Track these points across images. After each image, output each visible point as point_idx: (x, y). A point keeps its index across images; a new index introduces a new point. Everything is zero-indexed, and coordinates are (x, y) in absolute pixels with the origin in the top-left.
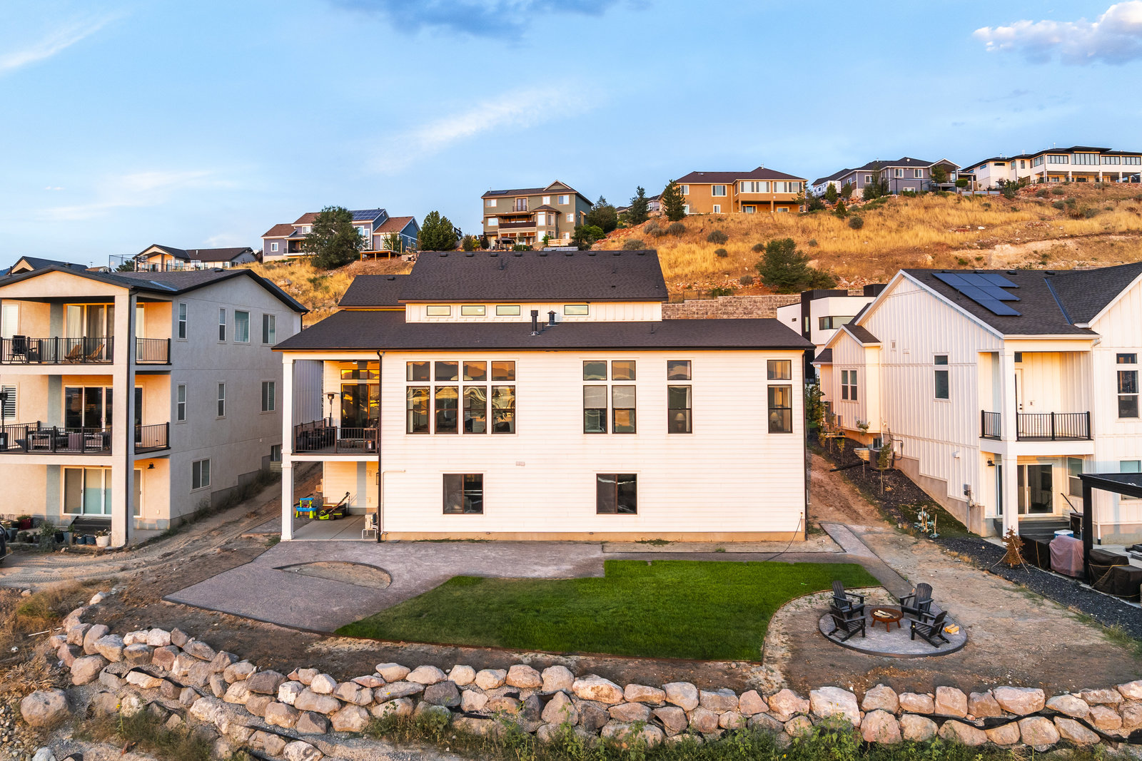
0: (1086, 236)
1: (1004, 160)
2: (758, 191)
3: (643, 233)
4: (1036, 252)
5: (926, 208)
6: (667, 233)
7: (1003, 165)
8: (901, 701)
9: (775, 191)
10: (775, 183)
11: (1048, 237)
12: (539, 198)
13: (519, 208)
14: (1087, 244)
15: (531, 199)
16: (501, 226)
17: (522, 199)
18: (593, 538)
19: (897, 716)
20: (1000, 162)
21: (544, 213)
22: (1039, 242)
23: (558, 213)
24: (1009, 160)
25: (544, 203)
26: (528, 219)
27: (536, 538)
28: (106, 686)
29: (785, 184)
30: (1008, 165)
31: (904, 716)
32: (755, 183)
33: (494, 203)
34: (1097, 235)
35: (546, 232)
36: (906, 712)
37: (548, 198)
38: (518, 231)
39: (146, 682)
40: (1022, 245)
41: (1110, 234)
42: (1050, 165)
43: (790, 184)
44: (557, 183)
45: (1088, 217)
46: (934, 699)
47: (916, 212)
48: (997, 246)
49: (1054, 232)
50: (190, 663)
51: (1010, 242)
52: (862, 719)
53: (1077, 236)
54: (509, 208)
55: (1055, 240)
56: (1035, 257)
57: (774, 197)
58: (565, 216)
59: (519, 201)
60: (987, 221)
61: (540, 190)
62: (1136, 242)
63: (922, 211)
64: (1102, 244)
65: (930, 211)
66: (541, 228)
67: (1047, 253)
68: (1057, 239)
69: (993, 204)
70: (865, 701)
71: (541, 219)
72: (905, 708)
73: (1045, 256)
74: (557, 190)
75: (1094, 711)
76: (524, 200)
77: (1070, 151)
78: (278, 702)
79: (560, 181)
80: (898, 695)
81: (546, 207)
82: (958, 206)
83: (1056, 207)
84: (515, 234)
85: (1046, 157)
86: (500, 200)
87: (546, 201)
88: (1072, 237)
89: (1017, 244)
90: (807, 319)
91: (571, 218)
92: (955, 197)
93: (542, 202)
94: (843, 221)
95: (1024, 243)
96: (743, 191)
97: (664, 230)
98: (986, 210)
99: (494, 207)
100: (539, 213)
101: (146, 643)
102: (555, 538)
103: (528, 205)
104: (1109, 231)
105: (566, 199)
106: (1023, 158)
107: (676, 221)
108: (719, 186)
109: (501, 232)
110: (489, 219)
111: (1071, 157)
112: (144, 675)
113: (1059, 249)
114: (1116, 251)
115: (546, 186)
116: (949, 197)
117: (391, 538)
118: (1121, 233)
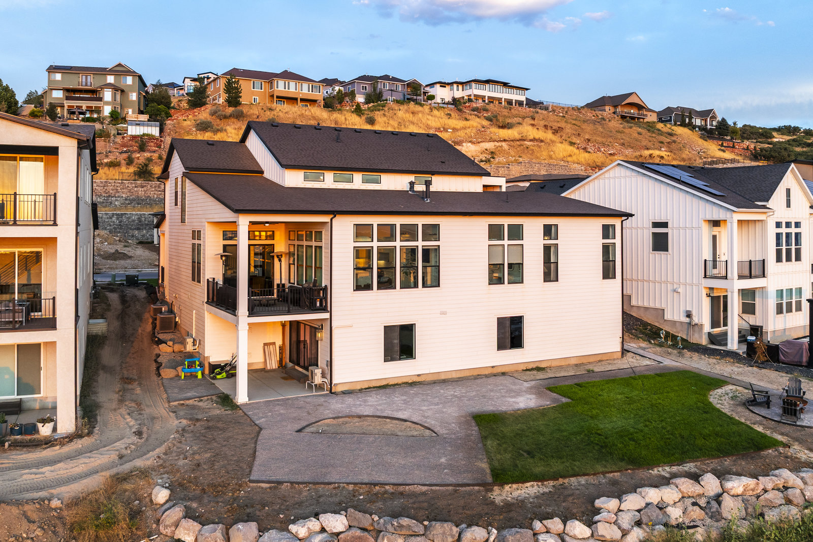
0: (512, 141)
1: (445, 83)
2: (289, 89)
3: (208, 115)
4: (486, 150)
5: (413, 113)
6: (230, 116)
7: (445, 87)
9: (302, 90)
10: (302, 84)
11: (491, 140)
12: (103, 76)
13: (84, 84)
14: (514, 146)
15: (95, 76)
16: (68, 98)
17: (86, 76)
18: (495, 371)
20: (443, 85)
21: (111, 90)
22: (487, 143)
23: (122, 91)
24: (448, 84)
25: (108, 81)
26: (94, 94)
27: (454, 376)
29: (309, 85)
30: (448, 88)
32: (287, 82)
33: (58, 77)
34: (518, 141)
35: (112, 107)
37: (112, 77)
38: (84, 105)
40: (478, 144)
41: (525, 140)
42: (476, 90)
43: (312, 86)
44: (120, 65)
45: (509, 128)
47: (407, 115)
48: (464, 144)
49: (494, 137)
51: (470, 142)
53: (507, 141)
54: (74, 82)
55: (496, 142)
56: (487, 153)
57: (301, 95)
58: (128, 94)
59: (84, 77)
60: (452, 126)
61: (104, 69)
62: (540, 147)
63: (411, 115)
64: (522, 147)
65: (416, 115)
66: (107, 103)
67: (493, 150)
68: (497, 142)
69: (453, 115)
71: (108, 95)
73: (492, 153)
74: (121, 70)
76: (89, 77)
77: (488, 82)
79: (123, 63)
81: (110, 84)
82: (432, 113)
83: (487, 120)
84: (82, 106)
85: (473, 85)
86: (65, 75)
87: (111, 79)
88: (505, 140)
89: (474, 143)
91: (134, 96)
92: (428, 107)
93: (106, 80)
94: (361, 118)
95: (479, 143)
96: (277, 88)
97: (228, 114)
98: (449, 118)
99: (59, 81)
100: (105, 90)
102: (467, 374)
103: (91, 81)
104: (523, 138)
105: (129, 80)
106: (458, 83)
107: (235, 107)
108: (258, 82)
109: (67, 104)
110: (54, 91)
111: (487, 86)
113: (499, 148)
114: (530, 152)
115: (110, 66)
116: (425, 107)
117: (339, 389)
118: (531, 140)
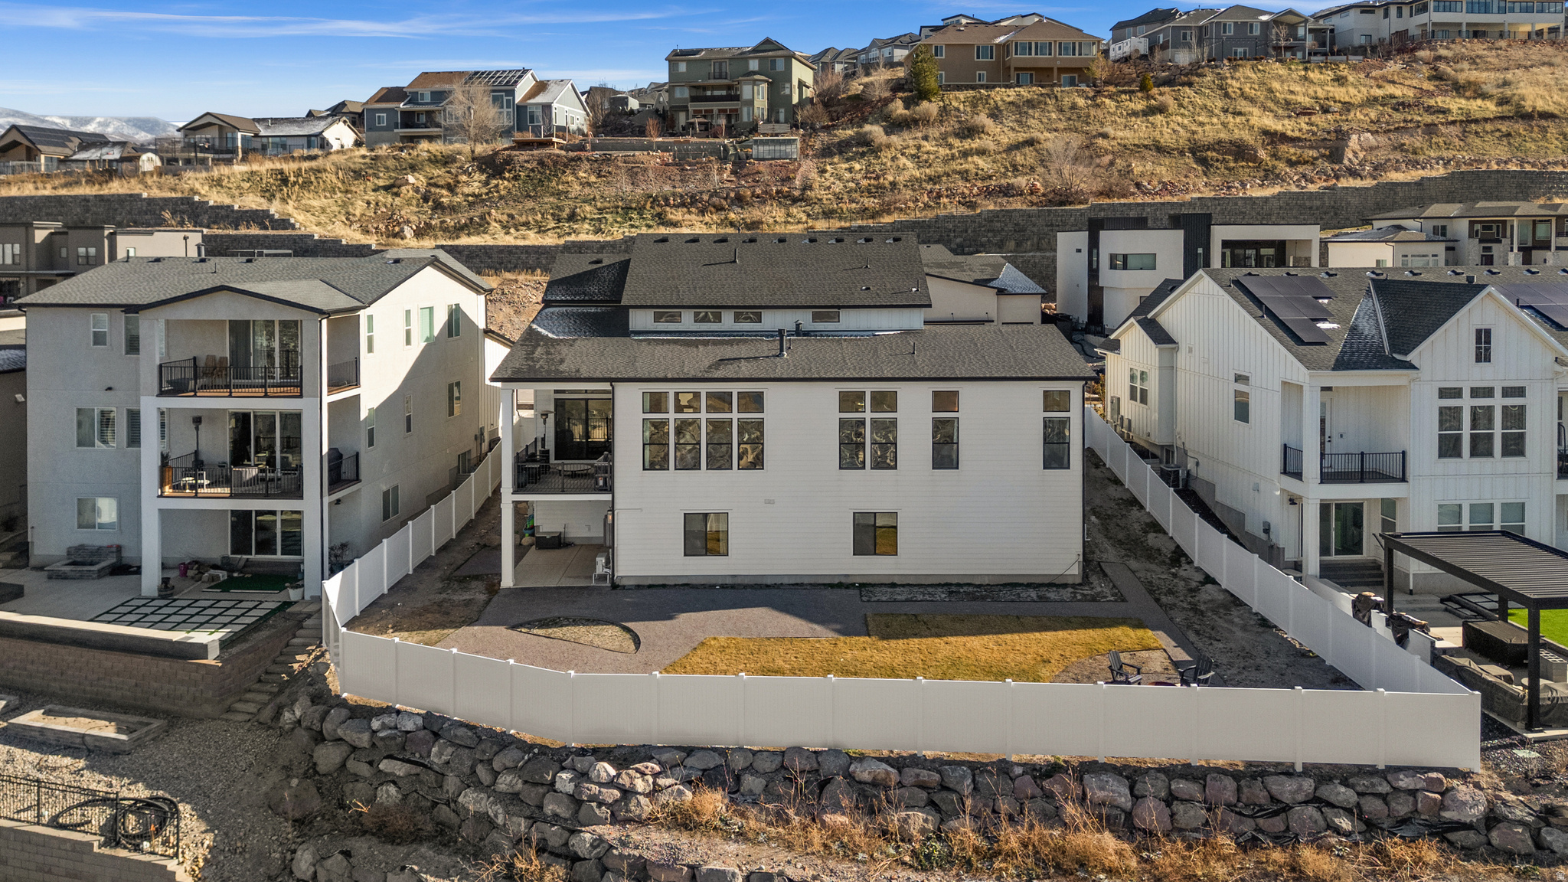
0: (1476, 121)
7: (1371, 12)
8: (1173, 787)
13: (718, 75)
15: (733, 62)
19: (1169, 804)
23: (770, 83)
27: (786, 581)
28: (356, 775)
30: (1378, 14)
31: (1175, 802)
32: (1033, 44)
36: (1177, 799)
39: (403, 770)
42: (1438, 14)
43: (1080, 45)
44: (765, 41)
46: (1204, 786)
50: (450, 750)
52: (1133, 805)
54: (703, 74)
58: (779, 87)
59: (718, 64)
70: (1137, 786)
72: (1176, 794)
75: (1363, 801)
76: (723, 64)
78: (555, 791)
79: (770, 36)
80: (1170, 780)
84: (712, 110)
86: (691, 63)
90: (1095, 251)
91: (787, 90)
93: (748, 67)
100: (744, 83)
101: (396, 728)
102: (807, 581)
103: (728, 70)
105: (780, 64)
108: (985, 47)
112: (399, 763)
115: (752, 47)
